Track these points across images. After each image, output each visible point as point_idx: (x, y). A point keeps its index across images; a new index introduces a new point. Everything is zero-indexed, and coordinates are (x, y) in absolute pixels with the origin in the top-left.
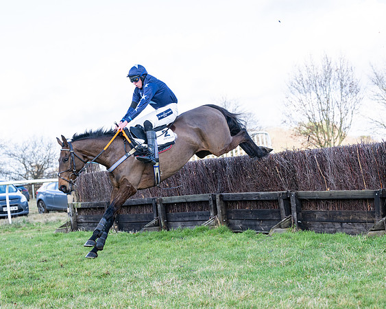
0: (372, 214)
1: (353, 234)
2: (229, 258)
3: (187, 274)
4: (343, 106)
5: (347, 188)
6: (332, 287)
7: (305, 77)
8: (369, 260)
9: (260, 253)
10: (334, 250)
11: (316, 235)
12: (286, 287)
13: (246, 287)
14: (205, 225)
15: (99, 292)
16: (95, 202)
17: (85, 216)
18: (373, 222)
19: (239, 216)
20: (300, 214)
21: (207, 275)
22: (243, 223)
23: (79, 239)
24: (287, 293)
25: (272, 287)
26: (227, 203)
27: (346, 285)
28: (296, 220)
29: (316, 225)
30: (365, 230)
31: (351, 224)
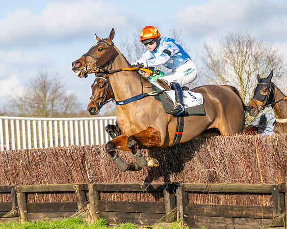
28: (182, 214)
29: (205, 220)
30: (260, 227)
31: (244, 219)
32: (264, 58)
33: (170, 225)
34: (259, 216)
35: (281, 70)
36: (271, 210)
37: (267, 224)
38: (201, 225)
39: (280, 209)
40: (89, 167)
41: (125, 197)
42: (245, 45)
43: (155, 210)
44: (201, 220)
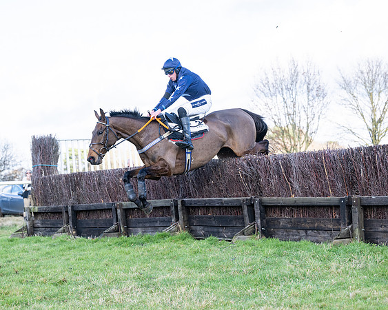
0: (338, 221)
1: (318, 242)
2: (190, 266)
3: (146, 282)
4: (310, 110)
5: (312, 195)
6: (296, 296)
7: (272, 80)
8: (333, 269)
9: (222, 260)
10: (298, 258)
11: (280, 243)
12: (249, 296)
13: (207, 295)
14: (166, 231)
15: (55, 299)
16: (53, 206)
17: (42, 220)
18: (339, 230)
19: (202, 223)
20: (264, 221)
21: (167, 283)
22: (206, 229)
23: (35, 245)
24: (249, 302)
25: (234, 296)
26: (188, 209)
27: (310, 294)
28: (260, 227)
29: (281, 233)
31: (316, 231)
33: (248, 238)
34: (329, 228)
38: (277, 237)
39: (347, 221)
43: (236, 224)
44: (278, 233)
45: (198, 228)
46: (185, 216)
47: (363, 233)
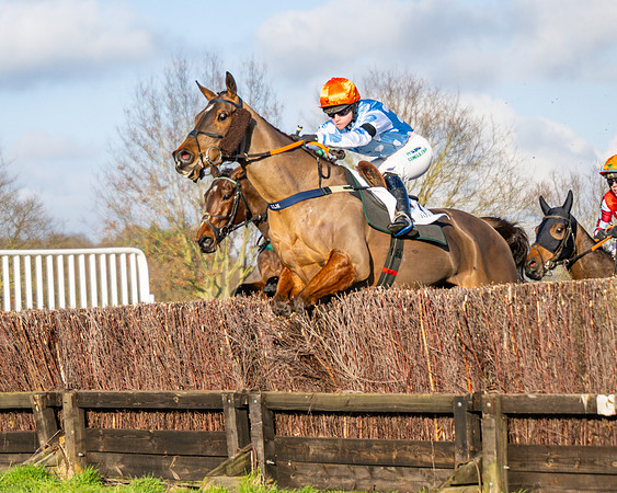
0: (447, 448)
22: (129, 461)
28: (262, 458)
29: (310, 471)
30: (429, 485)
31: (393, 469)
32: (441, 125)
33: (236, 481)
34: (426, 463)
35: (479, 151)
36: (452, 449)
37: (443, 480)
38: (302, 481)
39: (470, 447)
40: (65, 356)
41: (141, 422)
42: (402, 97)
43: (205, 449)
44: (303, 471)
45: (109, 457)
46: (79, 429)
47: (505, 474)
